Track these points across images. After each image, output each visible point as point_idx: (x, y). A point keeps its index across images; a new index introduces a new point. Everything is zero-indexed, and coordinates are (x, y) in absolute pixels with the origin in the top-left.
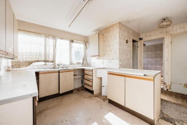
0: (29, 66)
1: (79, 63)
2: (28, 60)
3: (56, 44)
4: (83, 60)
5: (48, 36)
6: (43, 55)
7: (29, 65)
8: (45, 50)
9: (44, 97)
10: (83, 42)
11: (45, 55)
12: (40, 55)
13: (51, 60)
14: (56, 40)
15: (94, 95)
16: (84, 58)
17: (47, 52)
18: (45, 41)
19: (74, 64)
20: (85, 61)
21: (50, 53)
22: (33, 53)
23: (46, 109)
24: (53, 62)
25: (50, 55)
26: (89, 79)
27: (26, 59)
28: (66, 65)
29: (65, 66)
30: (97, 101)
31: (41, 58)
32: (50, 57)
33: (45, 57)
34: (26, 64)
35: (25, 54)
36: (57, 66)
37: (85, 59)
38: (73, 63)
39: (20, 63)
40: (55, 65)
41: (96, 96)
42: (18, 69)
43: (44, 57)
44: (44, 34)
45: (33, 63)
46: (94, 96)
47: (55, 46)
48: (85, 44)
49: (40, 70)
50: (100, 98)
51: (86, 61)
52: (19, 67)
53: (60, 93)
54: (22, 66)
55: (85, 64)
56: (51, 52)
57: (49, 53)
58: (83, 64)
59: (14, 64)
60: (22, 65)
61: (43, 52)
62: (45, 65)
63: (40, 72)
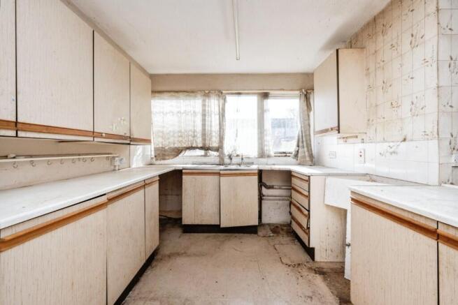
0: (177, 157)
1: (285, 154)
2: (176, 146)
3: (223, 110)
4: (298, 146)
5: (209, 92)
6: (199, 135)
7: (177, 155)
8: (204, 125)
9: (191, 225)
10: (298, 92)
11: (204, 134)
12: (194, 136)
13: (215, 145)
14: (225, 100)
15: (315, 266)
16: (301, 140)
17: (207, 128)
18: (204, 105)
19: (269, 156)
20: (303, 147)
21: (213, 129)
22: (183, 131)
23: (182, 254)
24: (217, 150)
25: (214, 134)
26: (300, 207)
27: (174, 144)
28: (249, 158)
29: (245, 160)
30: (313, 292)
31: (196, 142)
32: (214, 139)
33: (204, 139)
34: (173, 153)
35: (172, 134)
36: (227, 160)
37: (303, 142)
38: (267, 153)
39: (165, 151)
40: (221, 157)
41: (320, 272)
42: (162, 162)
43: (201, 139)
44: (201, 91)
45: (183, 152)
46: (310, 269)
47: (222, 115)
48: (303, 97)
49: (185, 166)
50: (329, 285)
51: (306, 149)
52: (164, 159)
53: (222, 226)
54: (167, 157)
55: (304, 157)
56: (215, 128)
57: (211, 131)
58: (296, 156)
59: (158, 152)
60: (168, 155)
61: (199, 128)
62: (206, 155)
63: (183, 171)
